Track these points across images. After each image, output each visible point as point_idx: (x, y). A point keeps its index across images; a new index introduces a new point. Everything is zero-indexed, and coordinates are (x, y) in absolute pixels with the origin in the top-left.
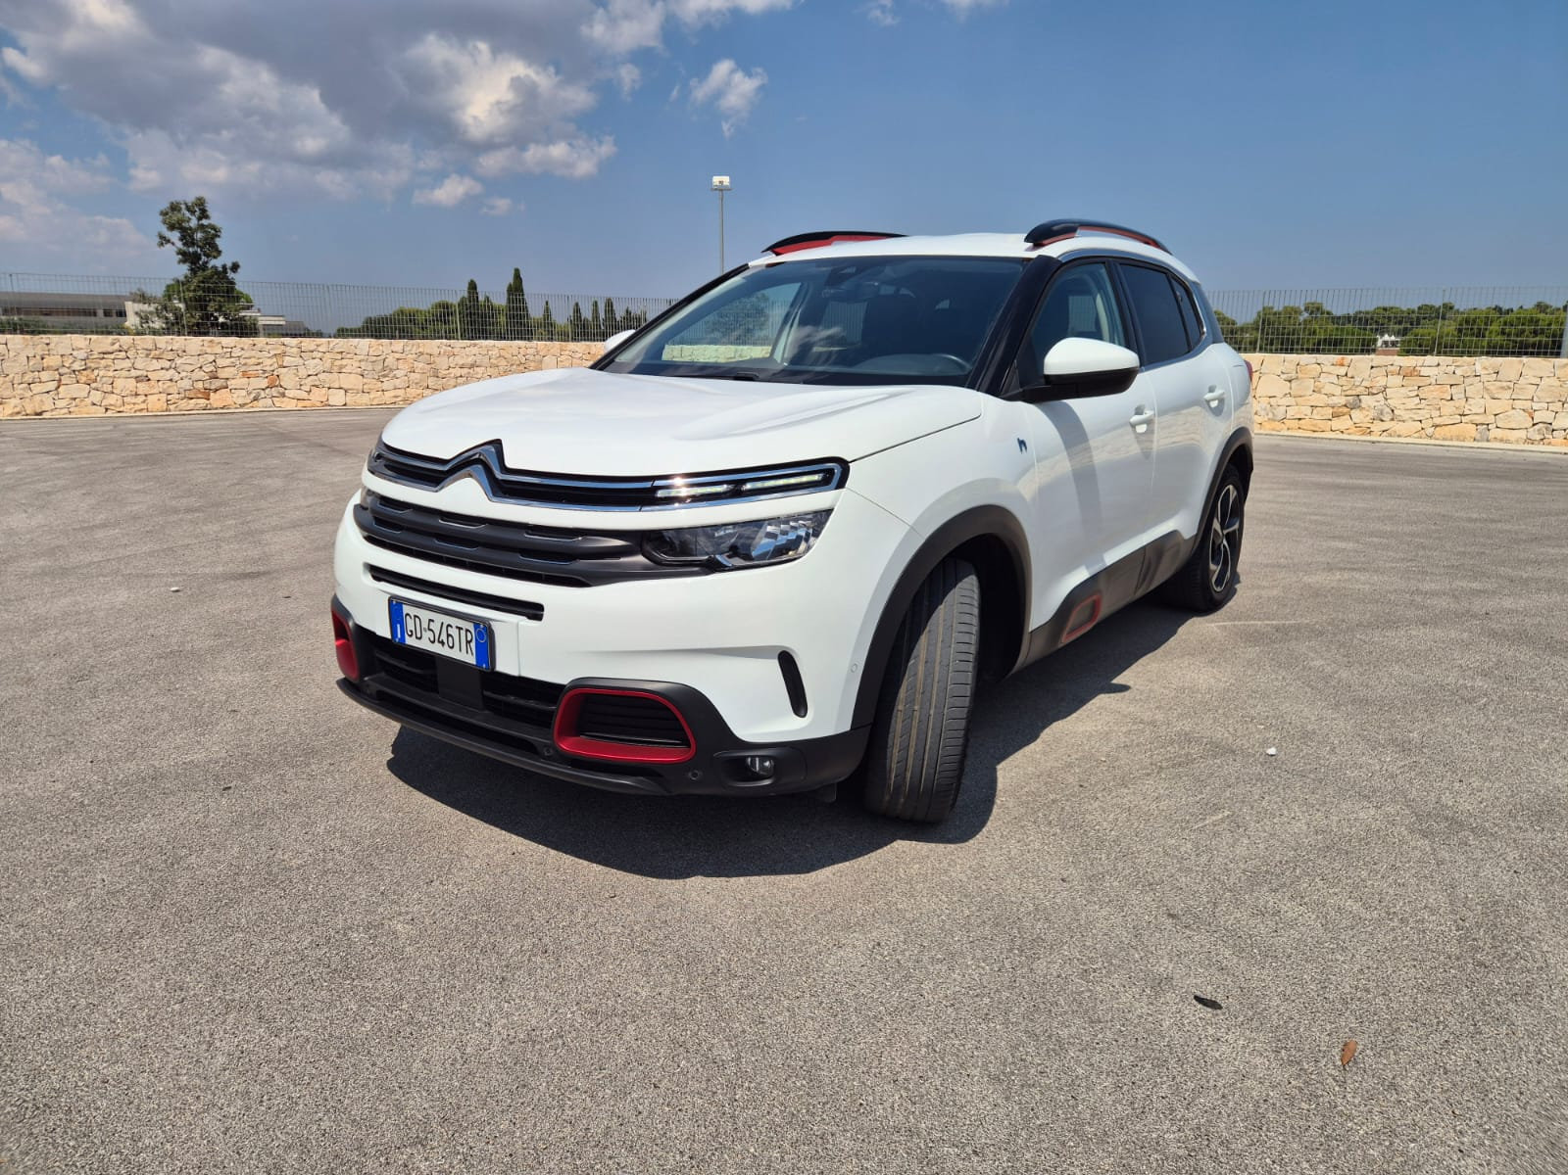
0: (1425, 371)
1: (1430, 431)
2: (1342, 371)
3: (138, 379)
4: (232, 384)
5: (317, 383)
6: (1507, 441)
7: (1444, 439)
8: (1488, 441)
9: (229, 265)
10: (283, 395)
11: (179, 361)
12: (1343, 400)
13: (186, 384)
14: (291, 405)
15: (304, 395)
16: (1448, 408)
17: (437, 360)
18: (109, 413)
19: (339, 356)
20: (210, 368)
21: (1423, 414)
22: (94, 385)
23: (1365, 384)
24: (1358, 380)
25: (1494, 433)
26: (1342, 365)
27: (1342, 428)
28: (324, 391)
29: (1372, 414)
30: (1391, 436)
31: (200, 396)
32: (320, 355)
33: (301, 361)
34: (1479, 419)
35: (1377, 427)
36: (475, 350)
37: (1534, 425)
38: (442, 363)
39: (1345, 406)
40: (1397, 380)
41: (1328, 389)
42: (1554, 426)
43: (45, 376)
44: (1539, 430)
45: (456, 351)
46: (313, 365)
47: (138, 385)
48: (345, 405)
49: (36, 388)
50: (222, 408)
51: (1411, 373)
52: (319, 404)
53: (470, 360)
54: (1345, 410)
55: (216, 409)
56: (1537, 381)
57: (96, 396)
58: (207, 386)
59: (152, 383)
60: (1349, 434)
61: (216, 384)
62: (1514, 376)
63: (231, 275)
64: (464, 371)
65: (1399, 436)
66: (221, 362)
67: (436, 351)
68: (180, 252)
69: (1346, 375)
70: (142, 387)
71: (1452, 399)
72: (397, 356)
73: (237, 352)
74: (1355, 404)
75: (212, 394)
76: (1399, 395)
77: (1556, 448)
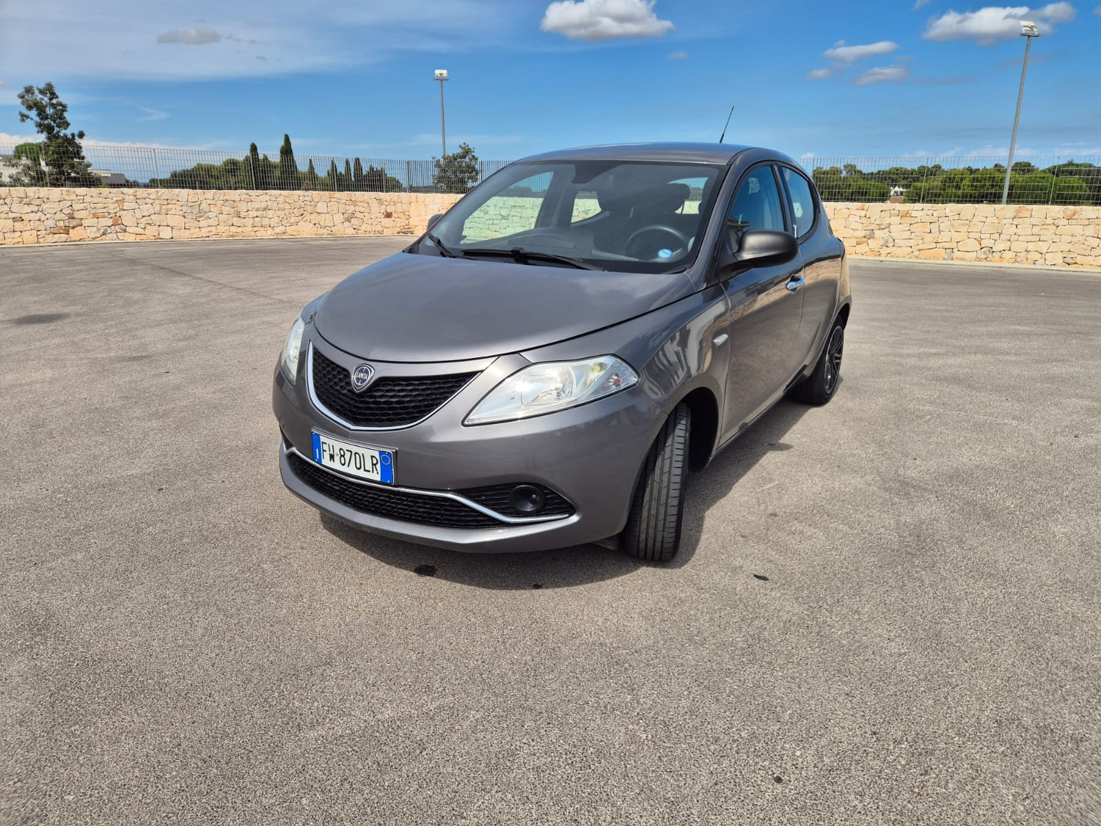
0: (914, 214)
1: (917, 253)
2: (863, 213)
3: (14, 220)
4: (85, 223)
5: (150, 222)
6: (964, 260)
7: (926, 259)
8: (952, 259)
9: (76, 133)
10: (125, 231)
11: (44, 206)
12: (863, 233)
13: (50, 223)
14: (131, 238)
15: (141, 231)
16: (928, 238)
17: (239, 204)
19: (166, 202)
20: (67, 211)
21: (912, 243)
23: (877, 222)
24: (872, 220)
25: (956, 254)
26: (863, 209)
27: (863, 252)
28: (155, 228)
29: (882, 242)
30: (892, 257)
31: (62, 232)
32: (151, 201)
33: (137, 206)
34: (946, 245)
35: (884, 251)
36: (267, 198)
37: (981, 248)
38: (243, 207)
39: (865, 237)
40: (897, 220)
41: (854, 226)
42: (994, 250)
44: (984, 252)
45: (253, 198)
46: (146, 209)
47: (15, 224)
48: (172, 238)
50: (79, 241)
51: (906, 215)
52: (153, 238)
53: (263, 205)
54: (865, 239)
55: (75, 241)
56: (984, 219)
58: (67, 224)
59: (25, 222)
60: (867, 256)
61: (74, 223)
62: (969, 216)
63: (78, 140)
64: (259, 213)
65: (897, 257)
66: (76, 207)
67: (237, 198)
68: (39, 125)
69: (865, 216)
70: (18, 225)
71: (931, 232)
72: (209, 202)
73: (87, 199)
74: (870, 236)
75: (71, 231)
76: (898, 230)
77: (994, 263)
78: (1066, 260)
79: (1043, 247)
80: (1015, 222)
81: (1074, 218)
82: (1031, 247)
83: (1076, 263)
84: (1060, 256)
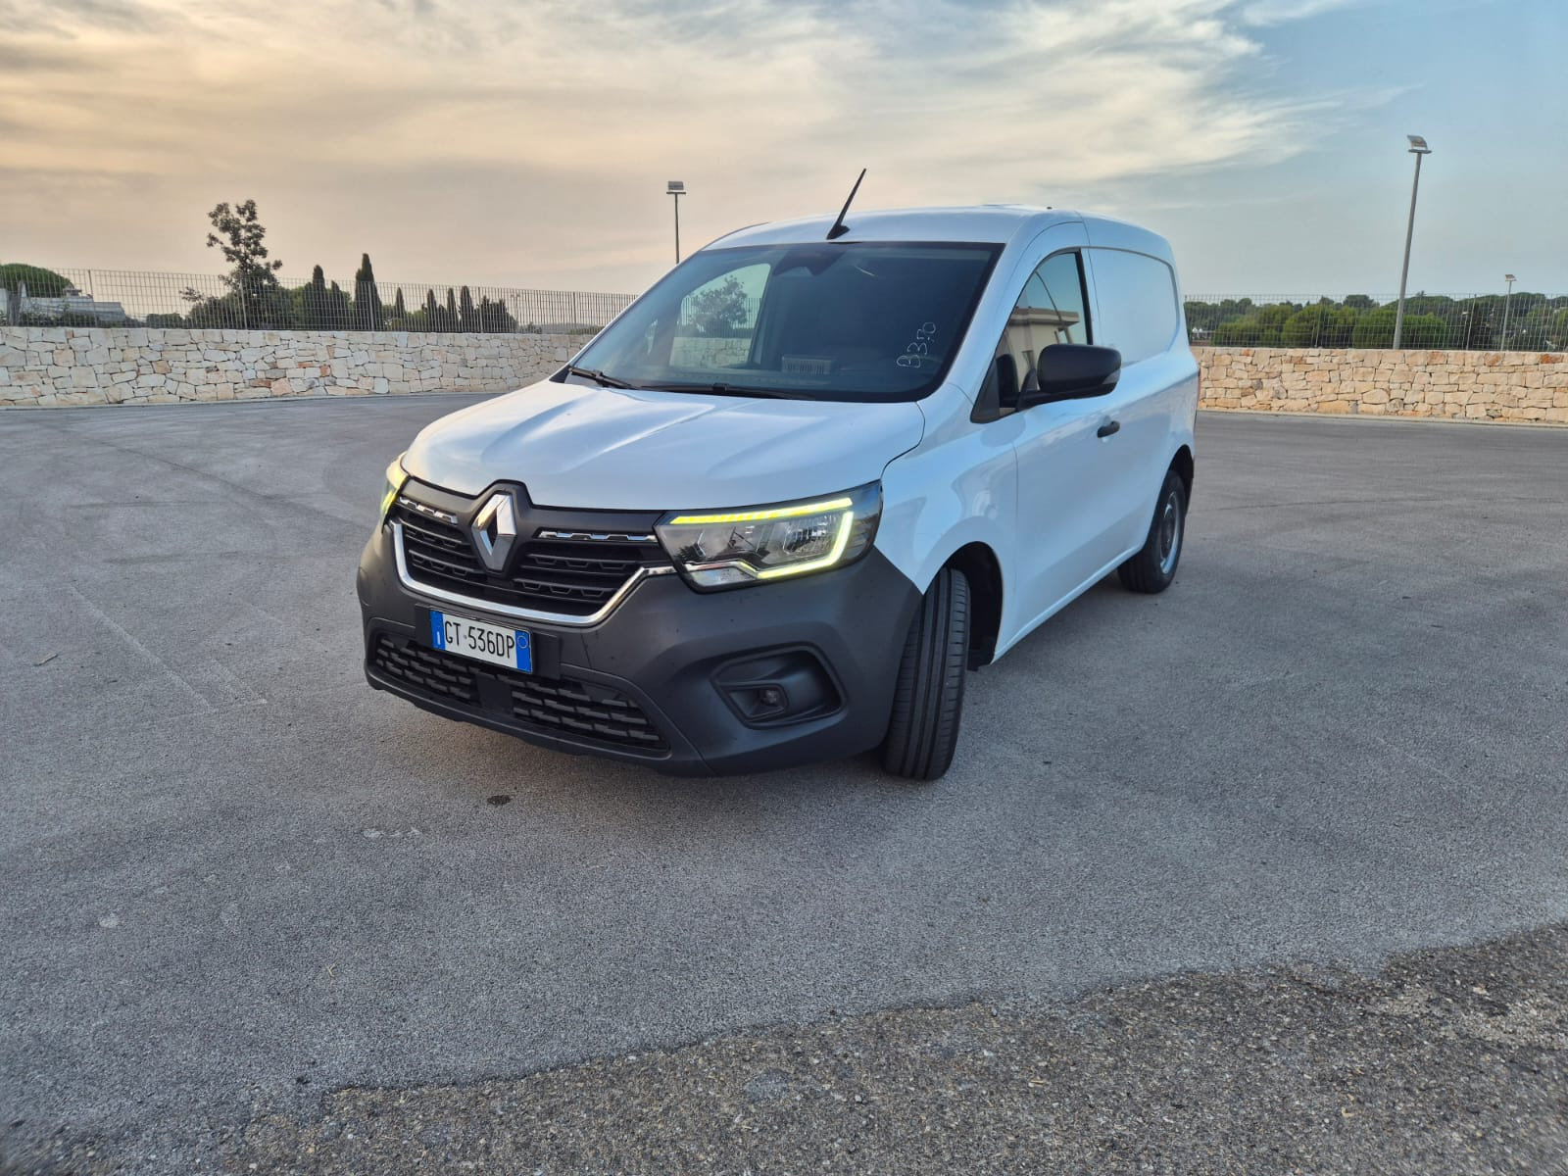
0: (1309, 360)
1: (1314, 406)
2: (1249, 359)
3: (209, 370)
4: (290, 373)
5: (364, 373)
6: (1372, 413)
7: (1325, 413)
8: (1357, 413)
9: (272, 263)
10: (335, 384)
11: (243, 352)
12: (1249, 383)
13: (250, 374)
14: (341, 392)
15: (354, 385)
16: (1329, 388)
17: (467, 350)
18: (183, 401)
19: (382, 347)
20: (270, 359)
21: (1309, 394)
22: (168, 375)
23: (1267, 370)
24: (1260, 367)
25: (1362, 407)
26: (1248, 355)
27: (1249, 405)
28: (370, 380)
29: (1272, 393)
30: (1286, 410)
31: (262, 385)
32: (366, 347)
33: (349, 353)
34: (1348, 397)
35: (1276, 404)
36: (498, 342)
37: (1391, 400)
38: (471, 354)
39: (1251, 387)
40: (1290, 367)
41: (1238, 374)
42: (1405, 401)
43: (124, 366)
44: (1394, 404)
45: (482, 343)
46: (362, 357)
47: (209, 375)
48: (388, 392)
49: (117, 378)
50: (282, 396)
51: (1301, 361)
52: (366, 392)
53: (495, 352)
54: (1251, 390)
55: (276, 396)
56: (1392, 366)
57: (171, 386)
58: (269, 376)
59: (220, 372)
60: (1255, 409)
61: (278, 374)
62: (1375, 362)
63: (273, 272)
64: (490, 362)
65: (1292, 411)
66: (280, 353)
67: (465, 343)
68: (227, 251)
69: (1251, 363)
70: (213, 376)
71: (1330, 382)
72: (432, 347)
73: (293, 344)
74: (1259, 386)
75: (273, 384)
76: (1292, 380)
77: (1406, 417)
78: (1490, 413)
79: (1463, 398)
80: (1430, 369)
81: (1497, 364)
82: (1448, 398)
83: (1501, 416)
84: (1482, 408)
